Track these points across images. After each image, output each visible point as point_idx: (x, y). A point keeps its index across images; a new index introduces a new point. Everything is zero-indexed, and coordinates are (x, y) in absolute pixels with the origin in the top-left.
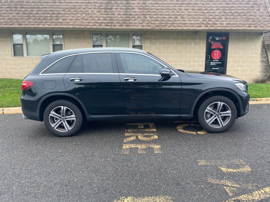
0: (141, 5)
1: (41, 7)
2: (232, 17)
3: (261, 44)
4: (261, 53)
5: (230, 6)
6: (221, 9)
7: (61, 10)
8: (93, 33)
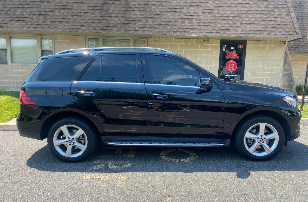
0: (143, 6)
1: (26, 6)
2: (249, 23)
3: (284, 55)
4: (284, 66)
5: (246, 9)
6: (236, 12)
7: (49, 10)
8: (88, 38)
